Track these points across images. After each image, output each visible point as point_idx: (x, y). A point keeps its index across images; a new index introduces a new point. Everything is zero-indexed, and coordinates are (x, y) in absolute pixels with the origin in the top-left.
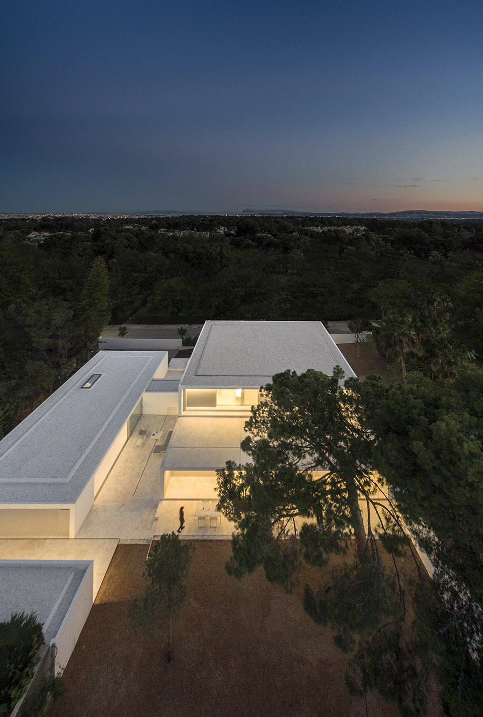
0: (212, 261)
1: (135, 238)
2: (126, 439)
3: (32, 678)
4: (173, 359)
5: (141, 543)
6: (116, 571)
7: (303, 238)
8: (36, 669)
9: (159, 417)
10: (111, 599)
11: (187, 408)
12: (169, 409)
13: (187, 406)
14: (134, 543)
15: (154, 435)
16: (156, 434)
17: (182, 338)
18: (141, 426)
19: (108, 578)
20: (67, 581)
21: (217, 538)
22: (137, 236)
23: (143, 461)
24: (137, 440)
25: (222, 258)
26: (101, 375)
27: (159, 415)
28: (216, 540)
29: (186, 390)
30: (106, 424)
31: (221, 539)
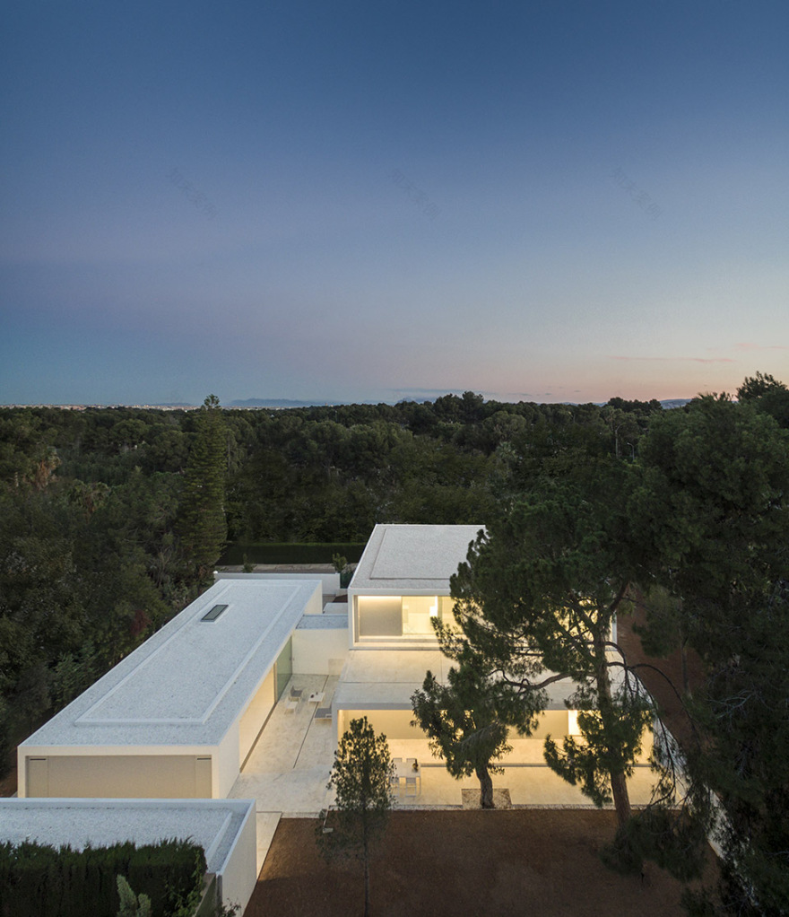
0: (376, 453)
1: (251, 428)
2: (273, 703)
3: (200, 901)
4: (328, 604)
5: (312, 817)
6: (283, 847)
7: (514, 418)
8: (203, 894)
9: (317, 678)
10: (280, 874)
11: (361, 637)
12: (331, 662)
13: (361, 635)
14: (302, 817)
15: (312, 696)
16: (315, 696)
17: (339, 572)
18: (294, 684)
19: (272, 855)
20: (223, 821)
21: (416, 808)
22: (253, 424)
23: (301, 729)
24: (289, 703)
25: (391, 446)
26: (227, 606)
27: (317, 675)
28: (417, 811)
29: (360, 598)
30: (245, 663)
31: (422, 809)
